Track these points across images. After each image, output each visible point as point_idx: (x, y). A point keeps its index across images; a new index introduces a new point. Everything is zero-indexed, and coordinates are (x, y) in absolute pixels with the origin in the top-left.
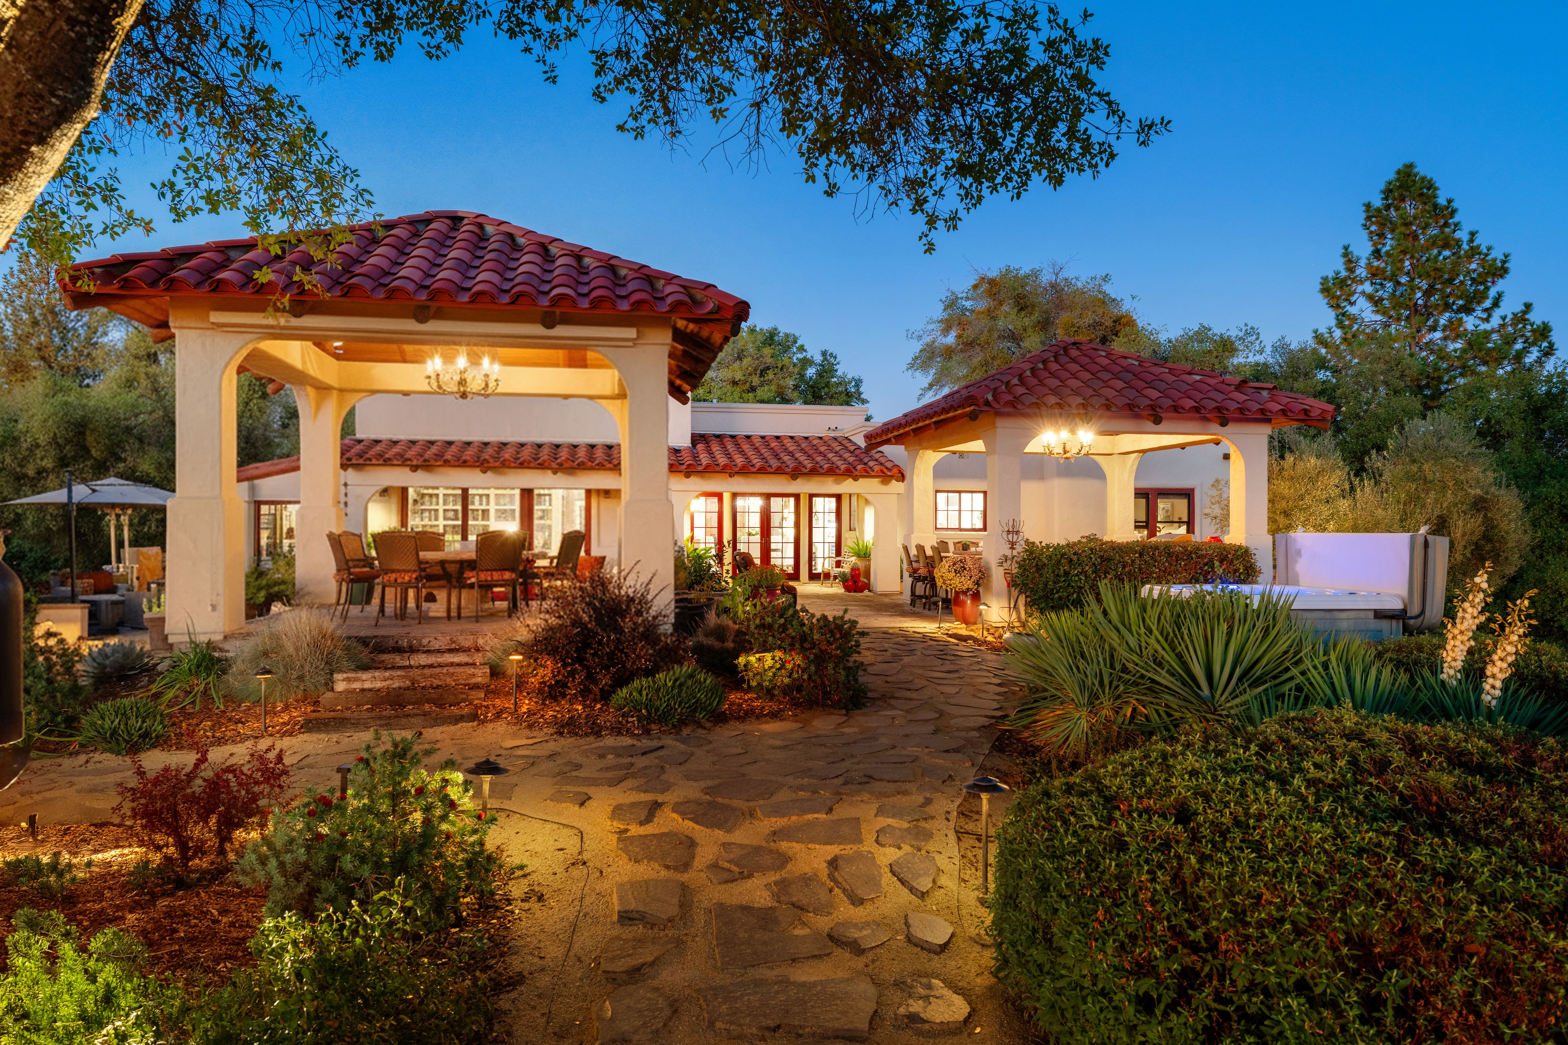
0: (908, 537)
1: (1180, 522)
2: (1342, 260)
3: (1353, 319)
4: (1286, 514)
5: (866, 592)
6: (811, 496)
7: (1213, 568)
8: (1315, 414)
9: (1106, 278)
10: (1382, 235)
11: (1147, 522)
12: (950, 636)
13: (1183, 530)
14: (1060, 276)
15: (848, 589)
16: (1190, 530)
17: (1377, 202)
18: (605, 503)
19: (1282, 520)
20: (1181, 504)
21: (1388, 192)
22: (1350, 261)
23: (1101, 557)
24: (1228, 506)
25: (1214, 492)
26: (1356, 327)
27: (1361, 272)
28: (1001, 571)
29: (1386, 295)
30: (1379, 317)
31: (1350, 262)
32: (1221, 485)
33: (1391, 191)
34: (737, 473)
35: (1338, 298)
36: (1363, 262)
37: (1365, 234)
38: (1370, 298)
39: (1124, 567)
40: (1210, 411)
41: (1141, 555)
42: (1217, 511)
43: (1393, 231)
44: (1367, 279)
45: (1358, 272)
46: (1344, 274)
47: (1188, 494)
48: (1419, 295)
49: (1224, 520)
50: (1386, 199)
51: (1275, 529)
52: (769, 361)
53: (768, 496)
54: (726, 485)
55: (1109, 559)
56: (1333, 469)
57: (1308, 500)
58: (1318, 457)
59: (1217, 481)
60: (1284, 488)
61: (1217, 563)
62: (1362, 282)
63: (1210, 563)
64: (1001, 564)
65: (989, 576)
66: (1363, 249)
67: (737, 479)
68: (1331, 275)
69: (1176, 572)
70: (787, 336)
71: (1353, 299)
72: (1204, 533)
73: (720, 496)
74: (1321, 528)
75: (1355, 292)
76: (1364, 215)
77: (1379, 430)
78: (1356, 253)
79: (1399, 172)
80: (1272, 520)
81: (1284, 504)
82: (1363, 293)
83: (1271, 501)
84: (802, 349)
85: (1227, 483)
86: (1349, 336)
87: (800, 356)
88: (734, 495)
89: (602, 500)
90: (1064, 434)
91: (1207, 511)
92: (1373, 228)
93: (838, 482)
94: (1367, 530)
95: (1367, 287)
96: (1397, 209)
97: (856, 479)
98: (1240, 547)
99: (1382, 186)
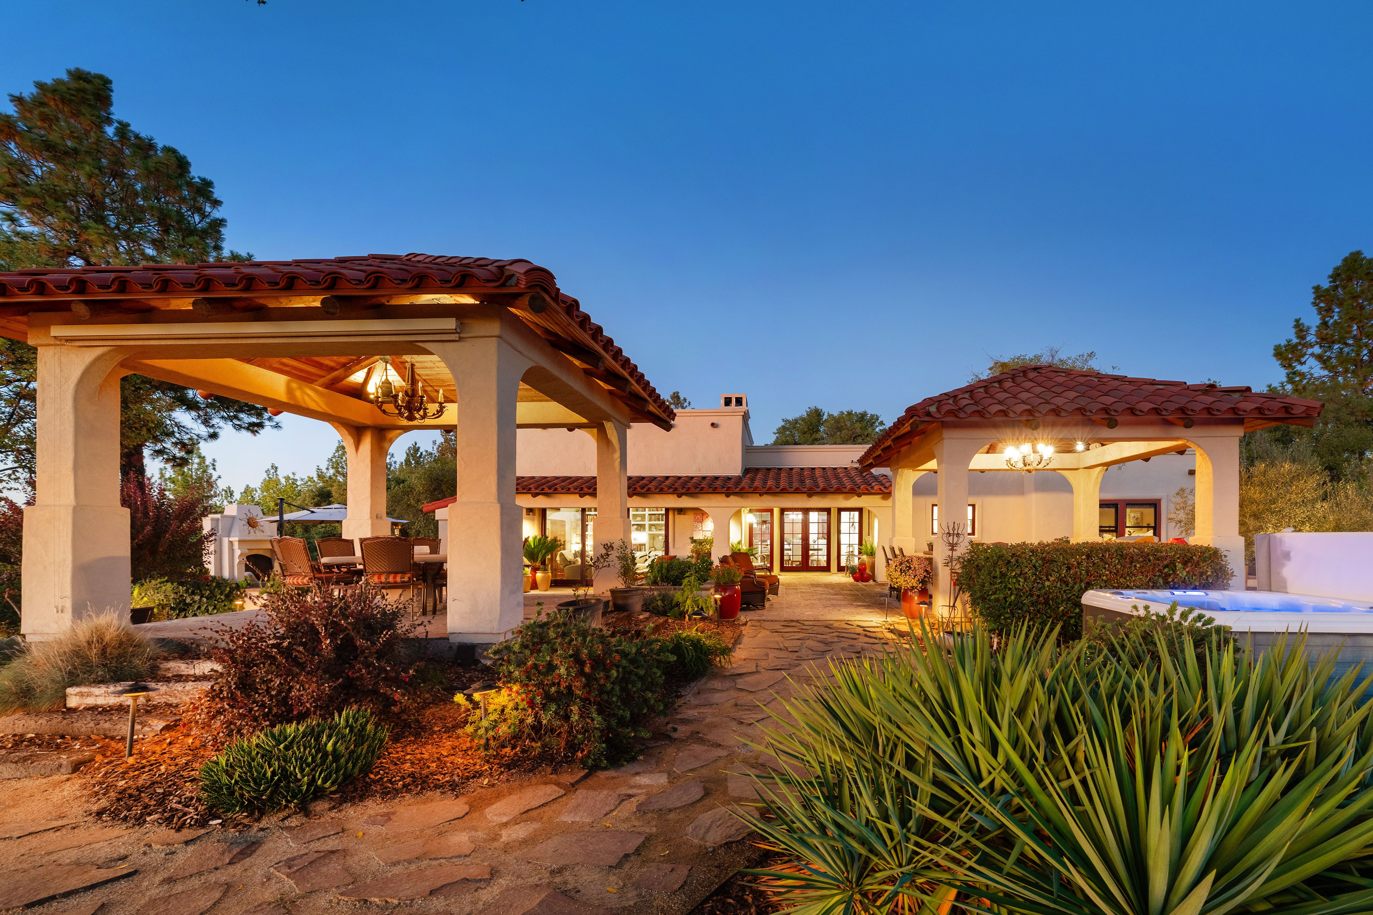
0: (891, 540)
1: (1148, 527)
2: (1294, 330)
3: (1302, 375)
4: (1256, 516)
5: (871, 582)
6: (840, 510)
7: (1174, 571)
8: (1297, 411)
9: (1091, 355)
10: (1329, 310)
11: (1116, 527)
12: (891, 631)
13: (1151, 533)
14: (1056, 358)
15: (856, 579)
16: (1157, 532)
17: (1326, 284)
18: (679, 518)
19: (1251, 523)
20: (1150, 512)
21: (1336, 276)
22: (1302, 331)
23: (1043, 559)
24: (1193, 511)
25: (1179, 500)
26: (1305, 381)
27: (1311, 338)
28: (947, 570)
29: (1333, 355)
30: (1326, 373)
31: (1300, 330)
32: (1186, 494)
33: (1339, 275)
34: (766, 493)
35: (1290, 359)
36: (1313, 331)
37: (1314, 310)
38: (1319, 358)
39: (1069, 568)
40: (1173, 412)
41: (1088, 556)
42: (1182, 515)
43: (1340, 305)
44: (1317, 343)
45: (1308, 339)
46: (1295, 341)
47: (1155, 505)
48: (1365, 352)
49: (1189, 524)
50: (1334, 281)
51: (1244, 530)
52: (858, 431)
53: (806, 511)
54: (776, 503)
55: (1053, 561)
56: (1312, 473)
57: (1280, 504)
58: (1294, 461)
59: (1183, 490)
60: (1255, 493)
61: (1179, 566)
62: (1312, 346)
63: (1173, 566)
64: (946, 565)
65: (936, 575)
66: (1312, 320)
67: (766, 497)
68: (1283, 343)
69: (1131, 574)
70: (872, 416)
71: (1303, 360)
72: (1169, 534)
73: (771, 511)
74: (1297, 529)
75: (1305, 354)
76: (1313, 296)
77: (1332, 454)
78: (1306, 324)
79: (1345, 260)
80: (1242, 523)
81: (1254, 507)
82: (1312, 355)
83: (1241, 506)
84: (882, 423)
85: (1192, 491)
86: (1300, 387)
87: (881, 428)
88: (782, 511)
89: (677, 516)
90: (1026, 448)
91: (1172, 516)
92: (1322, 305)
93: (847, 499)
94: (1351, 530)
95: (1317, 350)
96: (1344, 288)
97: (859, 495)
98: (1208, 549)
99: (1330, 272)
